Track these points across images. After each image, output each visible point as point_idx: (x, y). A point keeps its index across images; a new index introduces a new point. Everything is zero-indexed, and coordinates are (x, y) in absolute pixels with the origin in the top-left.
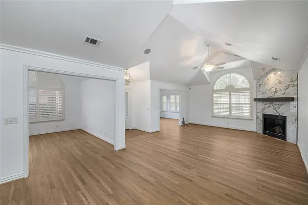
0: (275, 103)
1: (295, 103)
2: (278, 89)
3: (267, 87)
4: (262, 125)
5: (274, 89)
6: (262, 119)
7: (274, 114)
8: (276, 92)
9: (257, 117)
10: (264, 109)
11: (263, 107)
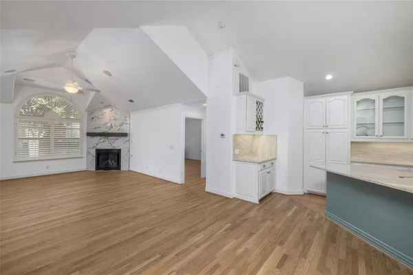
0: (110, 138)
1: (127, 138)
2: (113, 125)
3: (103, 122)
4: (94, 161)
5: (109, 125)
6: (95, 155)
7: (109, 148)
8: (111, 127)
9: (88, 153)
10: (97, 144)
11: (97, 142)
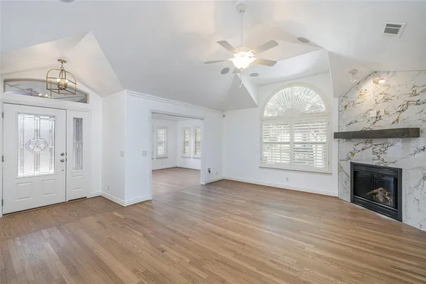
0: (375, 141)
2: (382, 113)
3: (364, 108)
4: (349, 184)
5: (373, 114)
6: (349, 174)
7: (374, 163)
8: (378, 118)
9: (340, 169)
10: (353, 154)
11: (352, 150)
